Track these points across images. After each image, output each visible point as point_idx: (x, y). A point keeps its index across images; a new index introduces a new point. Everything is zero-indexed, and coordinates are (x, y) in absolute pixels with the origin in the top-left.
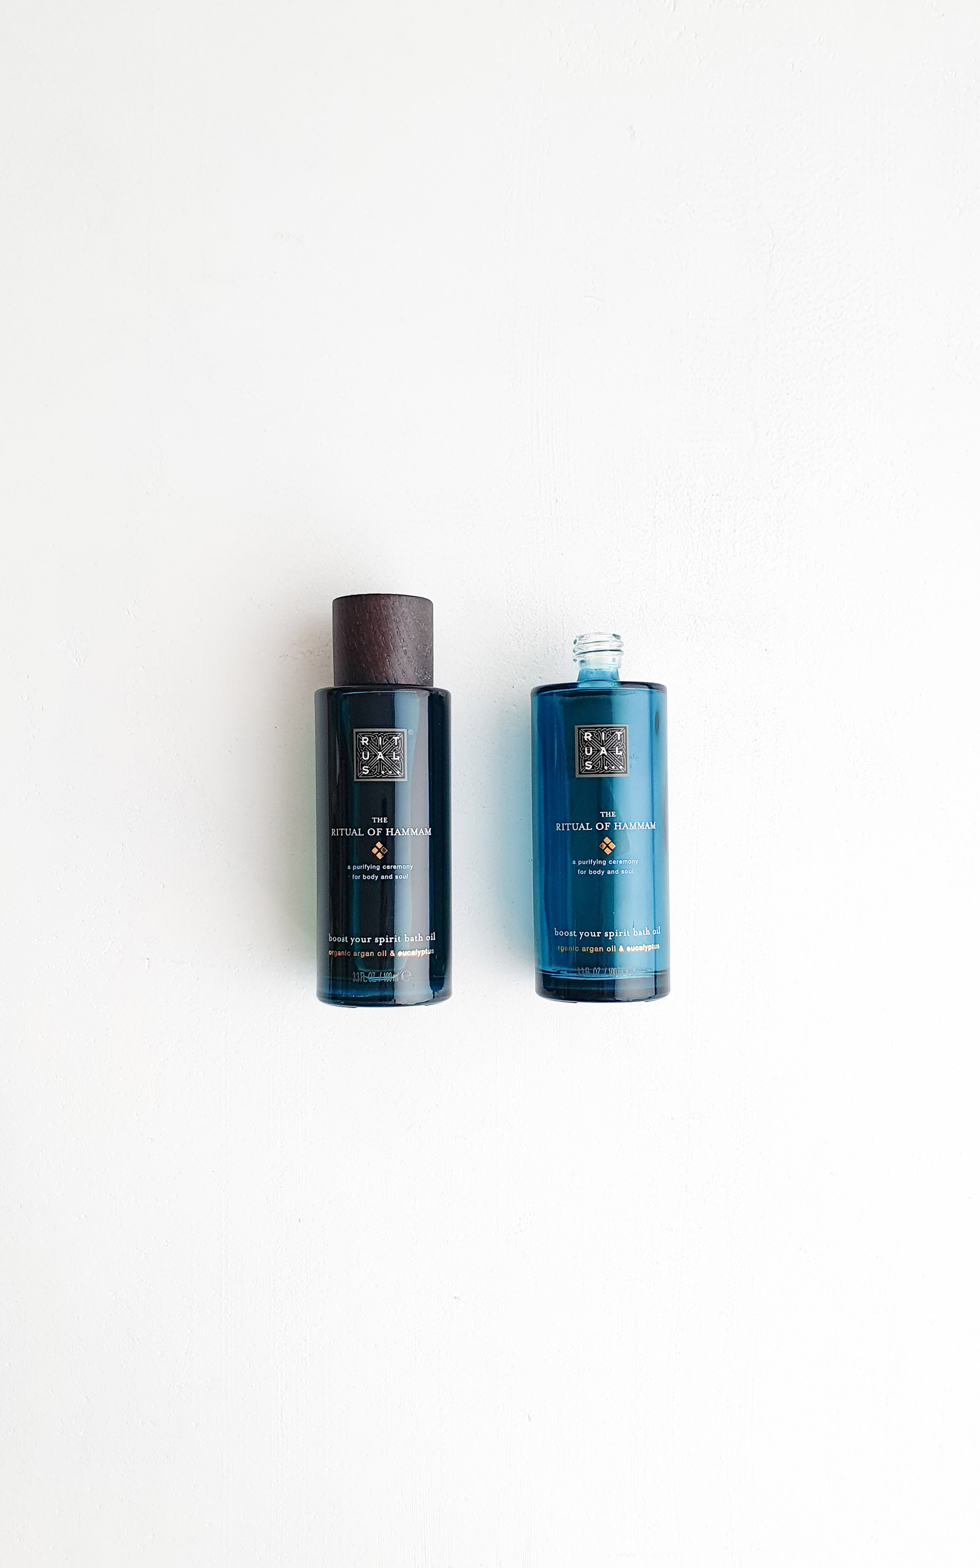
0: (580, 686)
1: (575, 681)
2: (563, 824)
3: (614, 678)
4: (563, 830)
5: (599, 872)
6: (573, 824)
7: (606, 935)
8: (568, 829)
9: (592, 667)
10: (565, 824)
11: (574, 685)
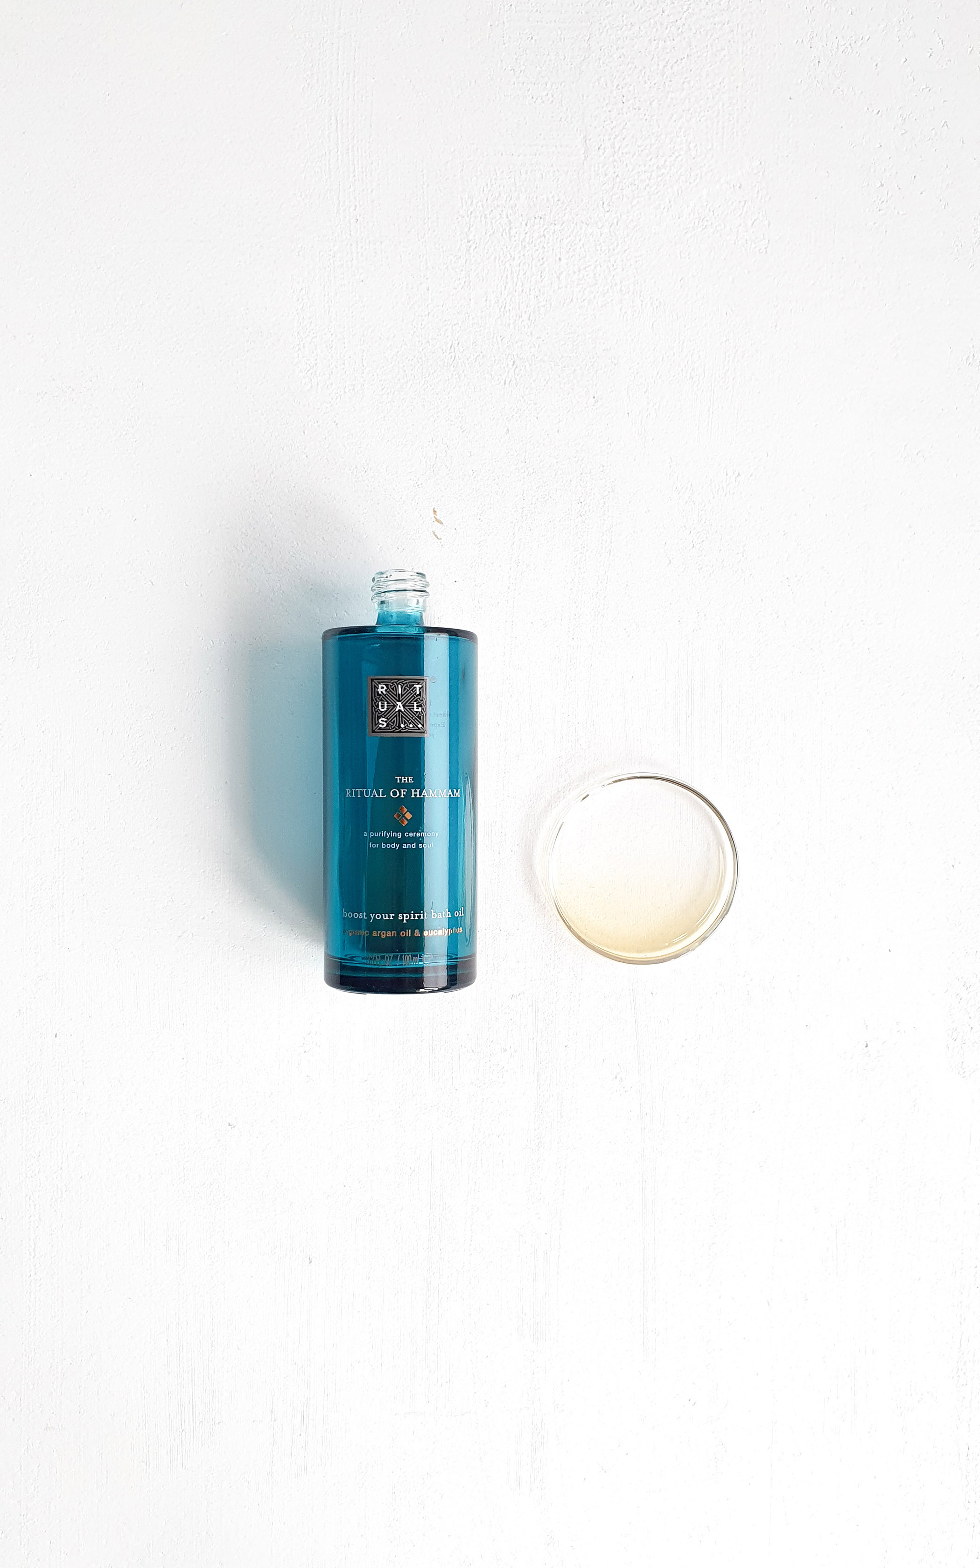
0: (379, 630)
1: (374, 624)
2: (354, 790)
3: (417, 621)
4: (354, 796)
5: (393, 846)
6: (365, 790)
7: (400, 917)
8: (359, 796)
9: (394, 609)
10: (356, 790)
11: (372, 629)
